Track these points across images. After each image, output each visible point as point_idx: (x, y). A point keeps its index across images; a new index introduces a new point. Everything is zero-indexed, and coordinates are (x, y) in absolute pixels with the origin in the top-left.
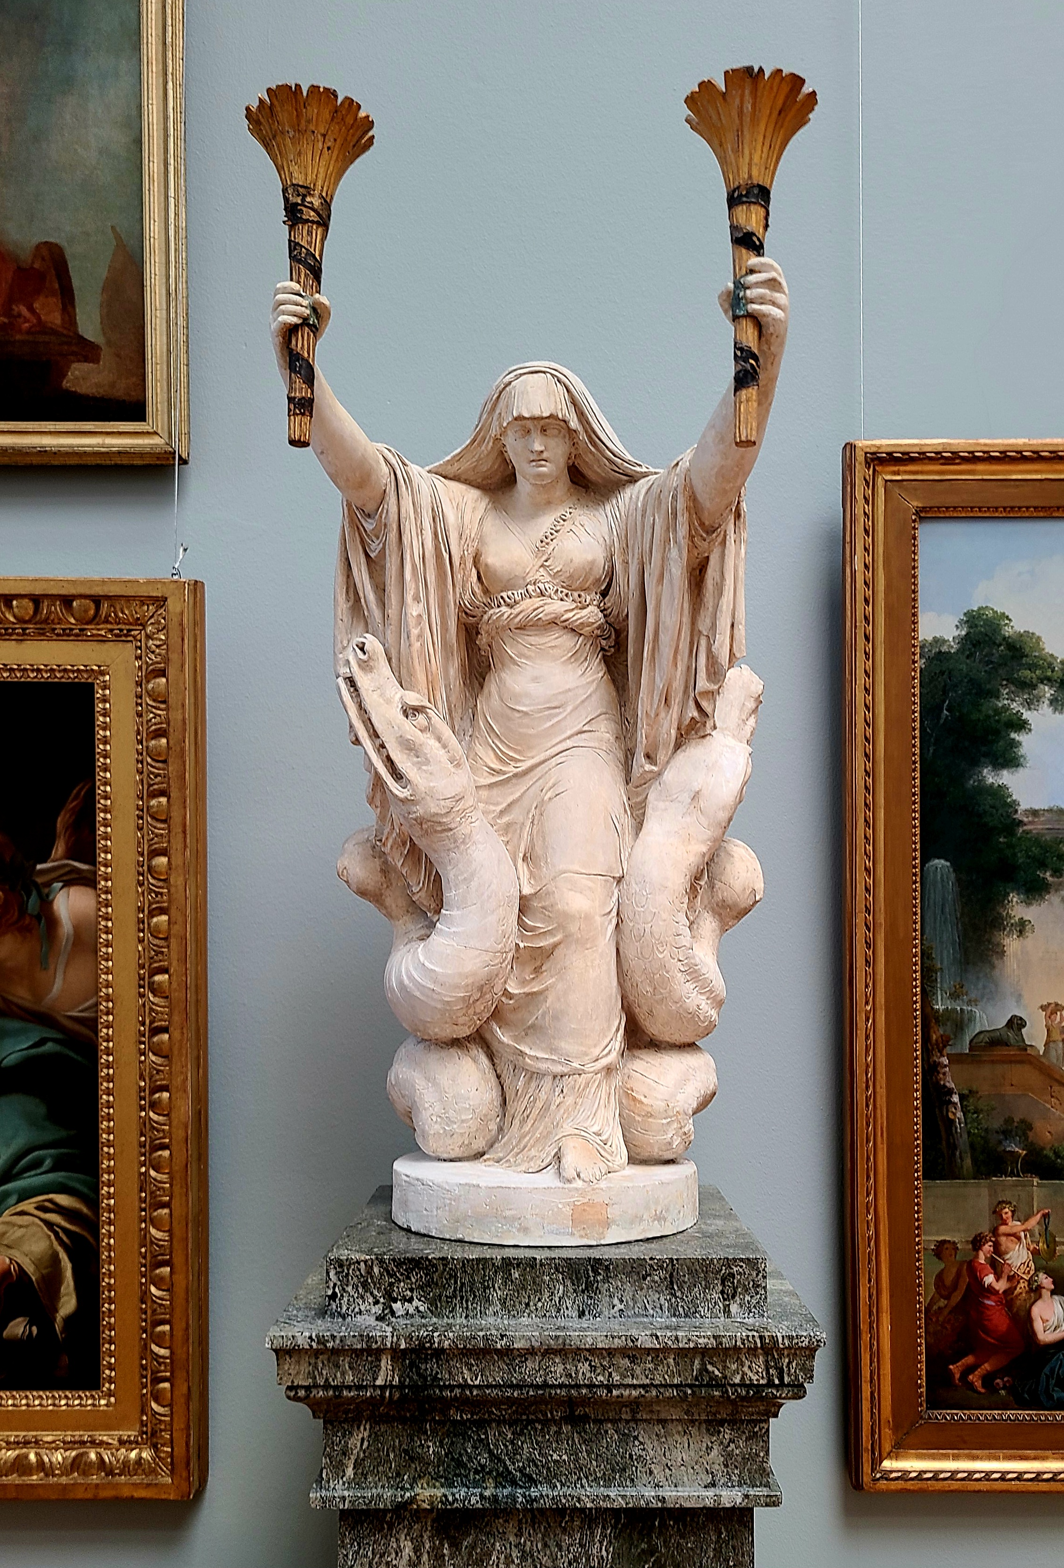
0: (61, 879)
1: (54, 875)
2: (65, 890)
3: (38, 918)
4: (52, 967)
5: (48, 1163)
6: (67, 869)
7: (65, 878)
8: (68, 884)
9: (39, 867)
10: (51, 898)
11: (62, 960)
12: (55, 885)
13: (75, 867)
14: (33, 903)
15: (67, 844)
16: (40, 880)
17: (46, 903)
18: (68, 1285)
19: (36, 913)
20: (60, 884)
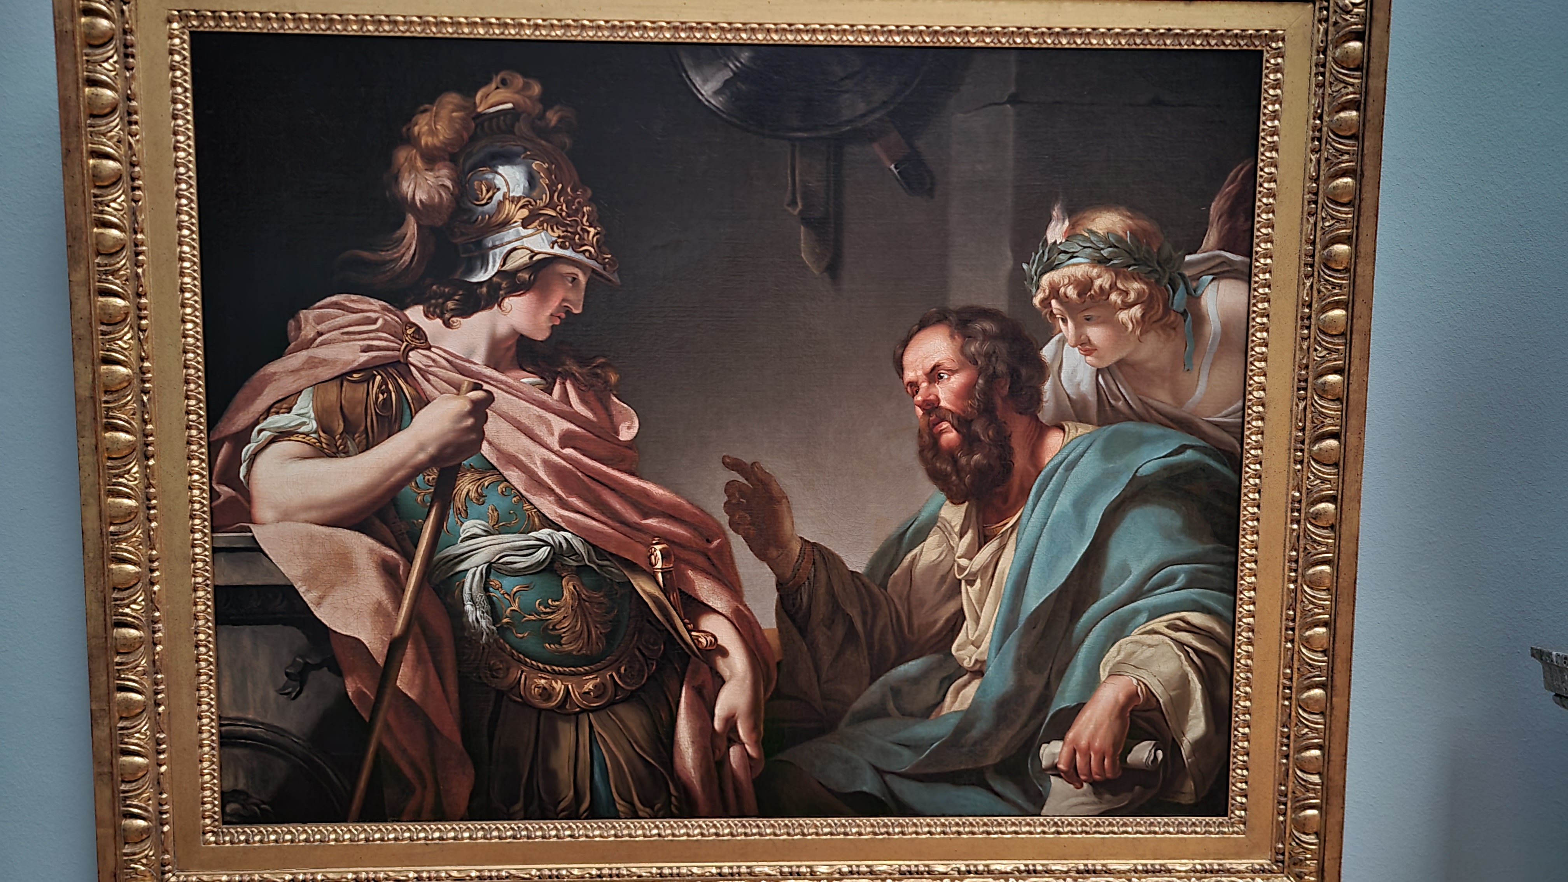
0: (1211, 272)
1: (1203, 268)
2: (1215, 283)
3: (1184, 314)
4: (1196, 368)
5: (1181, 579)
6: (1218, 261)
7: (1215, 271)
8: (1217, 277)
9: (1188, 258)
10: (1199, 292)
11: (1208, 359)
12: (1204, 277)
13: (1225, 257)
14: (1179, 299)
15: (1220, 232)
16: (1187, 273)
17: (1194, 297)
18: (1197, 708)
19: (1182, 310)
20: (1211, 277)
